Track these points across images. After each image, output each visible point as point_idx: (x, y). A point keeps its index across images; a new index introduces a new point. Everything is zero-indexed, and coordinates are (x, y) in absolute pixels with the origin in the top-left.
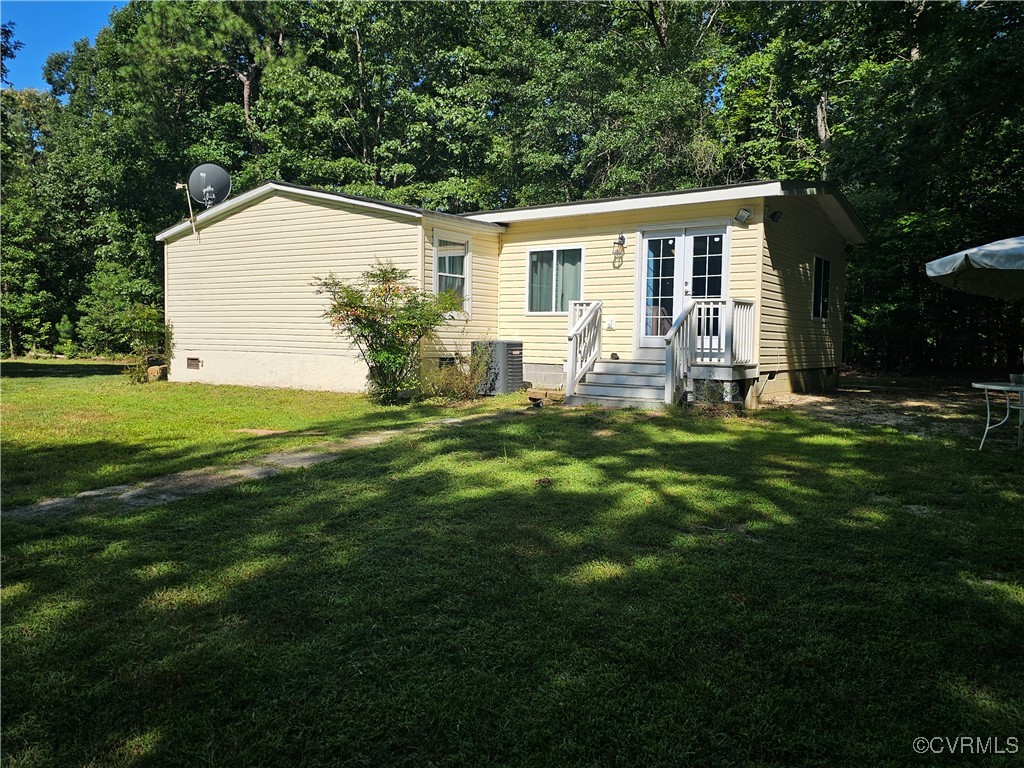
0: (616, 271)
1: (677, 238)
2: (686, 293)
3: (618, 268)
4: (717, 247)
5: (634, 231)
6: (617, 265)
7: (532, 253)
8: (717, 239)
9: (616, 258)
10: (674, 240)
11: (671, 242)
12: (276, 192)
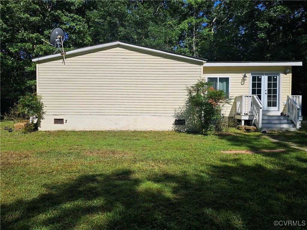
0: (242, 85)
1: (262, 76)
2: (266, 93)
3: (243, 85)
4: (275, 80)
5: (249, 73)
6: (242, 83)
7: (208, 78)
8: (275, 77)
9: (242, 81)
10: (261, 77)
11: (260, 77)
12: (119, 46)
